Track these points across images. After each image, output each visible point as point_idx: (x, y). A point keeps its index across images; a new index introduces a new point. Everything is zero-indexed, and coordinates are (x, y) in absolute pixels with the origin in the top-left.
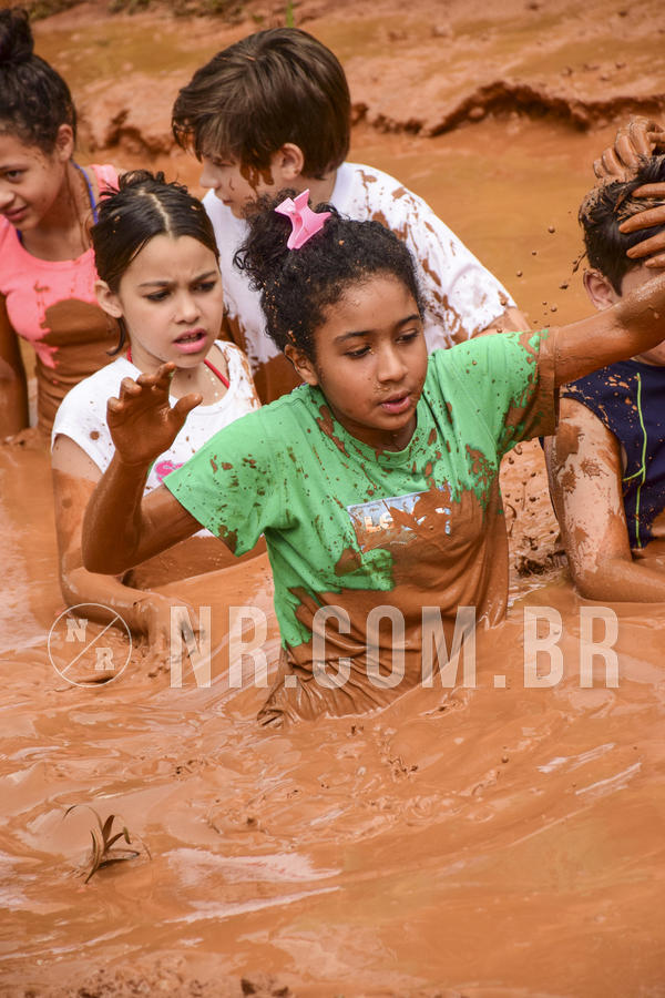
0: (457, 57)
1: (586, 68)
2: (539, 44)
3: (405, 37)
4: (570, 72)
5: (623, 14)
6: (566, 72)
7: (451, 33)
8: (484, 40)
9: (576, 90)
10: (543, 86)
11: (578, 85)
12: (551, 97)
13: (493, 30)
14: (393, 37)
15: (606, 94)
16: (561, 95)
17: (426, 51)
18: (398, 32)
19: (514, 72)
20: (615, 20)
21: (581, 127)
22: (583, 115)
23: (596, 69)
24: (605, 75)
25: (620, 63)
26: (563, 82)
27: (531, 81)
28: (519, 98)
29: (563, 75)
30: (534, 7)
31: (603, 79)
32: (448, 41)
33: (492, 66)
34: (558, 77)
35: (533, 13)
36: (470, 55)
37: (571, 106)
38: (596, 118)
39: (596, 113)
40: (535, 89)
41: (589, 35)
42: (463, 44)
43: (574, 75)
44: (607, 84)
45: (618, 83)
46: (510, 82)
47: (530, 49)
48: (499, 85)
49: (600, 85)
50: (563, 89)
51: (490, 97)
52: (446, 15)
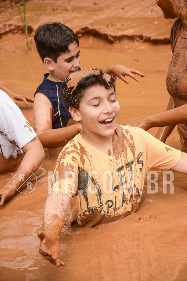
0: (74, 18)
1: (113, 25)
2: (98, 16)
3: (57, 10)
4: (108, 26)
5: (123, 9)
6: (107, 26)
7: (71, 10)
8: (82, 13)
9: (110, 32)
10: (100, 29)
11: (110, 30)
12: (102, 33)
13: (84, 10)
14: (54, 10)
15: (119, 34)
16: (106, 33)
17: (65, 15)
18: (55, 8)
19: (91, 24)
20: (120, 10)
21: (111, 42)
22: (112, 39)
23: (115, 25)
24: (118, 28)
25: (123, 24)
26: (106, 29)
27: (96, 27)
28: (93, 32)
29: (106, 27)
30: (95, 4)
31: (118, 29)
32: (70, 12)
33: (84, 22)
34: (104, 27)
35: (95, 6)
36: (78, 18)
37: (108, 36)
38: (116, 40)
39: (116, 39)
40: (98, 30)
41: (113, 15)
42: (75, 14)
43: (109, 27)
44: (119, 30)
45: (122, 30)
46: (90, 27)
47: (95, 17)
48: (86, 28)
49: (117, 30)
50: (106, 31)
51: (84, 31)
52: (69, 4)
